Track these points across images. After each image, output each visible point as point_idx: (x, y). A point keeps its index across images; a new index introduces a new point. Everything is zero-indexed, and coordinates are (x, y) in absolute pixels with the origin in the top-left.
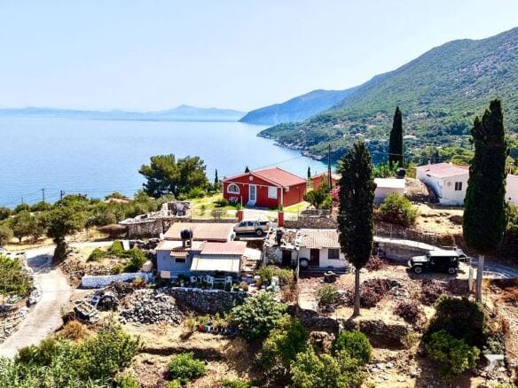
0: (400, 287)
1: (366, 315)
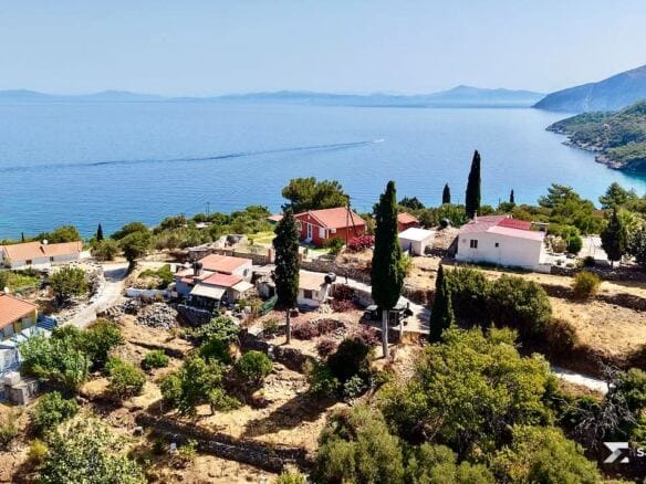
0: (345, 328)
1: (295, 344)
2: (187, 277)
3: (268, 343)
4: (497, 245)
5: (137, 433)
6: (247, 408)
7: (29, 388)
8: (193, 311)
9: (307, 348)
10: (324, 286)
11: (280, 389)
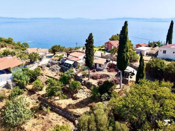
0: (110, 77)
2: (65, 57)
3: (83, 79)
5: (37, 102)
10: (105, 63)
11: (82, 95)
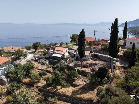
0: (97, 65)
1: (83, 69)
2: (51, 52)
3: (76, 69)
4: (138, 43)
5: (39, 94)
6: (71, 87)
7: (7, 81)
8: (53, 61)
9: (88, 70)
10: (90, 54)
11: (81, 82)
